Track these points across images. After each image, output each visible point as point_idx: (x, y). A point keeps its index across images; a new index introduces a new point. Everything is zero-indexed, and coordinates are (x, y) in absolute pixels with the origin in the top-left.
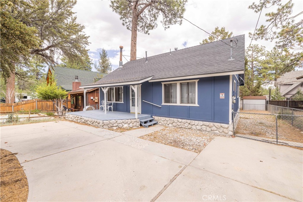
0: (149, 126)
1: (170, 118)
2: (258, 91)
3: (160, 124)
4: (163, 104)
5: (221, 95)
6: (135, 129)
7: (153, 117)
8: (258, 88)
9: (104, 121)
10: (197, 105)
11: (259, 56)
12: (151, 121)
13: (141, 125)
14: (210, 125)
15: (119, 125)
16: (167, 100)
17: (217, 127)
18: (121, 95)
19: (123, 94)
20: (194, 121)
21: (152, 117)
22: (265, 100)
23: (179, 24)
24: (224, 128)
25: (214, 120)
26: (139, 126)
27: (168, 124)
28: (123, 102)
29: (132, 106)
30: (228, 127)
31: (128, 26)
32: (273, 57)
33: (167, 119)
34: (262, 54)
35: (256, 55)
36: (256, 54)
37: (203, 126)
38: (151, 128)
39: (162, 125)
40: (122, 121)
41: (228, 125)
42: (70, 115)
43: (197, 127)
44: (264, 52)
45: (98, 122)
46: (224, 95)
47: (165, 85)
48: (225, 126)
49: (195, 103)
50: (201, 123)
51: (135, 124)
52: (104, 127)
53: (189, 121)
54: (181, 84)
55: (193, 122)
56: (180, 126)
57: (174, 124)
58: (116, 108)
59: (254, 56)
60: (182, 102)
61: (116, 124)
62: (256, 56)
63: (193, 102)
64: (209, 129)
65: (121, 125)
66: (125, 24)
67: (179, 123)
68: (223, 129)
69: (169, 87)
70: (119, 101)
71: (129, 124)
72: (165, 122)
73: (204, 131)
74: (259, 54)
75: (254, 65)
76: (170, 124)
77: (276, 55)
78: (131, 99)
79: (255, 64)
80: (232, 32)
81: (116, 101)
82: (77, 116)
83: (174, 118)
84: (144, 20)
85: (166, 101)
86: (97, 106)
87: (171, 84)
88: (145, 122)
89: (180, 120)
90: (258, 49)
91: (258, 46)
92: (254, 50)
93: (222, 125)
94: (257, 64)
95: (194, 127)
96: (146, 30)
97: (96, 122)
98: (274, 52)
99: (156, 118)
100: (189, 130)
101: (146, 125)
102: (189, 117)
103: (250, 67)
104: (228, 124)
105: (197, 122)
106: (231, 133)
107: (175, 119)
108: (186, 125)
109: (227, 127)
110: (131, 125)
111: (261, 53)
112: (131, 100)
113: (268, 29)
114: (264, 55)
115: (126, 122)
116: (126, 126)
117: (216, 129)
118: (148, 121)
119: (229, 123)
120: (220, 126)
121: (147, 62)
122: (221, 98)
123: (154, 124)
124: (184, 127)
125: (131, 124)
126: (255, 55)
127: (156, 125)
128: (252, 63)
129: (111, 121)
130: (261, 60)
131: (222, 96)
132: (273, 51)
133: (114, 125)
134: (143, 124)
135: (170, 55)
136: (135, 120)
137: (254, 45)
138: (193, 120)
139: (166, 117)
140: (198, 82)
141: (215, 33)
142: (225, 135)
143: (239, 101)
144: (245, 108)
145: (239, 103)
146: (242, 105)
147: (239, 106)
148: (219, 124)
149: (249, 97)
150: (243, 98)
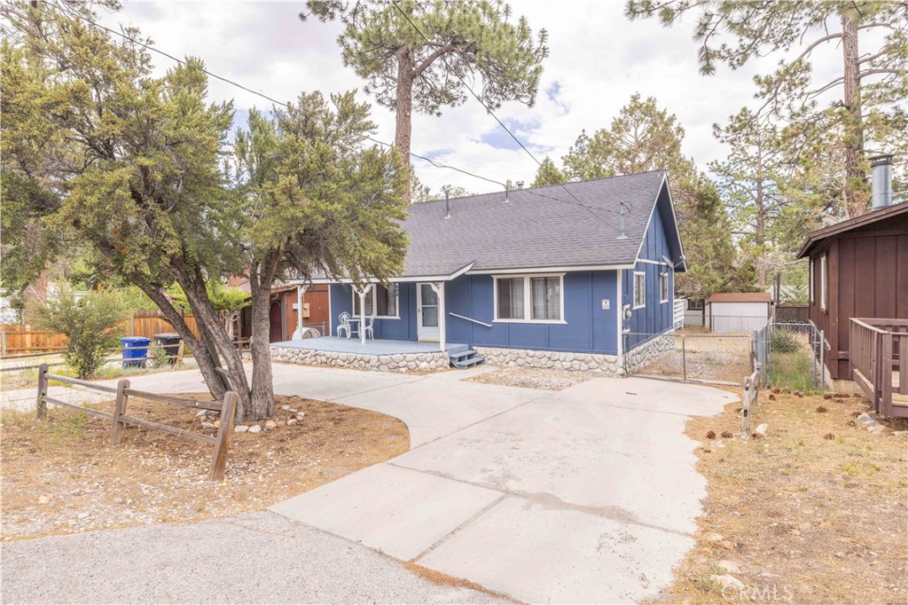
0: (469, 366)
1: (512, 350)
2: (752, 278)
3: (490, 362)
4: (496, 320)
5: (604, 303)
6: (441, 371)
7: (474, 348)
9: (381, 357)
10: (562, 321)
11: (778, 162)
12: (470, 357)
13: (452, 365)
14: (586, 359)
15: (409, 364)
16: (505, 312)
17: (599, 361)
18: (391, 299)
19: (397, 298)
20: (558, 353)
21: (470, 348)
22: (767, 304)
23: (526, 105)
24: (609, 362)
25: (593, 350)
26: (449, 367)
27: (507, 361)
28: (398, 317)
29: (423, 326)
30: (616, 360)
31: (380, 97)
33: (505, 351)
35: (769, 160)
36: (769, 156)
37: (575, 362)
38: (471, 369)
39: (495, 364)
40: (415, 356)
41: (616, 356)
42: (281, 349)
43: (564, 363)
45: (367, 359)
46: (608, 303)
47: (499, 280)
48: (611, 358)
49: (559, 318)
50: (571, 355)
51: (440, 362)
52: (380, 367)
53: (548, 354)
54: (533, 281)
55: (557, 355)
56: (532, 365)
57: (520, 361)
58: (381, 332)
59: (766, 162)
60: (534, 316)
61: (404, 363)
62: (770, 163)
63: (556, 316)
64: (585, 367)
65: (413, 365)
66: (371, 90)
67: (529, 359)
69: (508, 286)
70: (387, 314)
71: (429, 362)
72: (501, 358)
73: (575, 370)
74: (779, 157)
75: (766, 191)
76: (511, 362)
78: (421, 309)
79: (766, 187)
80: (674, 115)
81: (378, 314)
82: (303, 351)
83: (518, 348)
84: (428, 80)
85: (501, 315)
86: (323, 327)
87: (512, 279)
88: (461, 359)
89: (531, 353)
93: (607, 356)
94: (775, 188)
95: (558, 364)
96: (432, 103)
97: (361, 360)
99: (481, 350)
100: (548, 371)
101: (462, 363)
102: (548, 346)
103: (752, 195)
104: (616, 354)
105: (563, 355)
106: (621, 371)
107: (521, 351)
108: (544, 361)
109: (613, 360)
110: (433, 364)
112: (421, 312)
113: (759, 116)
115: (423, 358)
116: (423, 365)
117: (596, 365)
118: (464, 356)
120: (602, 359)
121: (449, 216)
122: (604, 308)
123: (478, 363)
124: (540, 365)
125: (433, 362)
126: (766, 158)
127: (482, 365)
128: (759, 183)
129: (394, 357)
131: (606, 304)
133: (400, 365)
134: (456, 363)
135: (507, 201)
136: (441, 354)
138: (556, 351)
139: (503, 347)
140: (564, 277)
141: (631, 111)
142: (611, 374)
143: (674, 310)
144: (715, 327)
145: (675, 316)
146: (707, 319)
147: (674, 321)
148: (601, 356)
149: (727, 295)
150: (711, 300)
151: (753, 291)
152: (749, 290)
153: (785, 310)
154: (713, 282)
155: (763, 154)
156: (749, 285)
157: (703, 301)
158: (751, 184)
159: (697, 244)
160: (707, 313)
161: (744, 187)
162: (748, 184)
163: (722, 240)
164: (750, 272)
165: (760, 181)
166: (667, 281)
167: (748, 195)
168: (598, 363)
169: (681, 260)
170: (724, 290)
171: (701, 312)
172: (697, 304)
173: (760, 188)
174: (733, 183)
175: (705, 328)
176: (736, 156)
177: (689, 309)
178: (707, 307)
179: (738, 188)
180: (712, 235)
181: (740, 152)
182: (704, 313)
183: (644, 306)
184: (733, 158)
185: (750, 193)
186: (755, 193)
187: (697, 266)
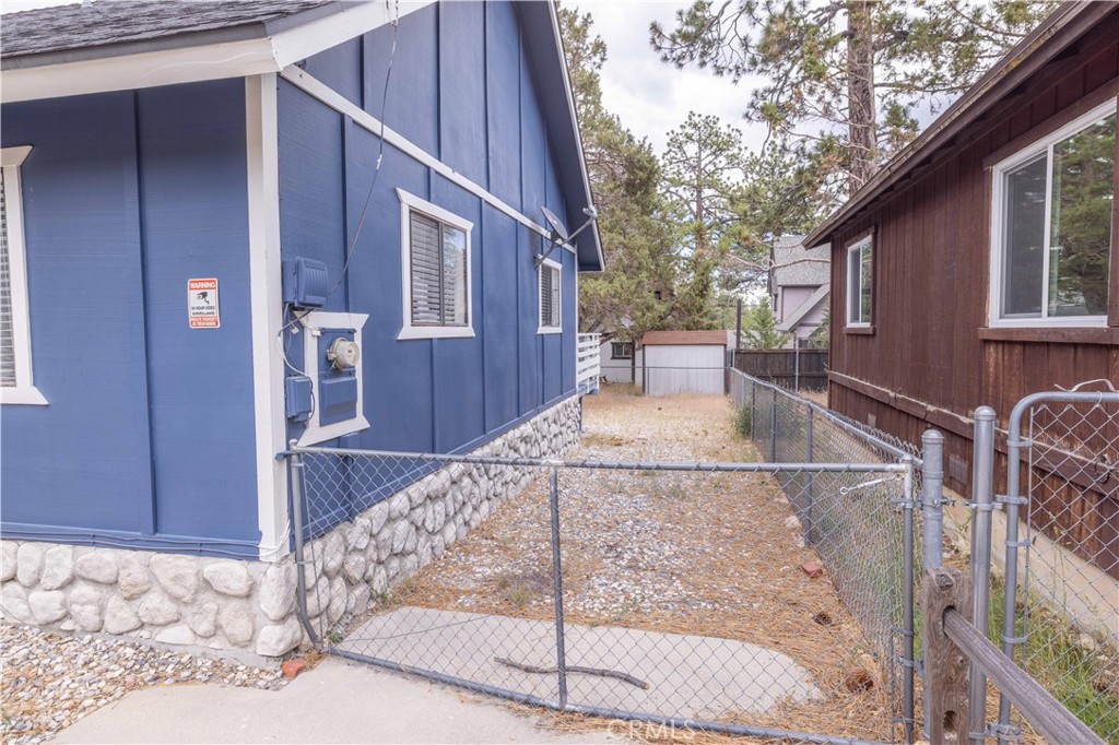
2: (700, 309)
5: (193, 299)
8: (702, 295)
10: (25, 391)
11: (721, 166)
14: (125, 578)
17: (178, 590)
22: (722, 347)
24: (224, 595)
25: (156, 530)
30: (254, 585)
32: (767, 179)
34: (733, 161)
35: (710, 162)
36: (711, 158)
37: (79, 589)
41: (253, 566)
44: (736, 151)
46: (213, 296)
48: (228, 572)
49: (9, 376)
50: (59, 566)
59: (706, 165)
62: (711, 168)
64: (125, 616)
68: (221, 601)
73: (85, 631)
74: (722, 161)
75: (706, 204)
77: (776, 169)
79: (708, 198)
90: (716, 136)
91: (719, 124)
92: (704, 138)
93: (211, 566)
94: (717, 199)
98: (769, 159)
103: (690, 208)
104: (251, 555)
106: (273, 641)
109: (240, 588)
111: (727, 157)
113: (722, 20)
114: (738, 164)
117: (169, 609)
119: (262, 554)
120: (191, 581)
122: (195, 319)
126: (706, 161)
128: (699, 192)
130: (729, 183)
132: (767, 153)
137: (703, 118)
140: (23, 169)
142: (232, 657)
143: (579, 355)
144: (651, 384)
145: (579, 366)
146: (639, 373)
147: (579, 378)
148: (185, 564)
149: (667, 334)
150: (644, 341)
151: (702, 329)
152: (696, 326)
153: (748, 357)
154: (649, 308)
155: (703, 155)
156: (697, 318)
157: (632, 344)
158: (689, 195)
159: (626, 242)
160: (638, 362)
161: (681, 198)
162: (686, 195)
163: (662, 242)
164: (698, 298)
165: (699, 189)
166: (556, 282)
167: (686, 208)
168: (176, 599)
169: (588, 217)
170: (661, 326)
171: (630, 362)
172: (625, 350)
173: (699, 200)
174: (668, 191)
175: (635, 389)
176: (673, 154)
177: (613, 358)
178: (638, 354)
179: (675, 198)
180: (647, 230)
181: (677, 150)
182: (633, 364)
183: (468, 331)
184: (668, 157)
185: (688, 205)
186: (694, 206)
187: (624, 278)
